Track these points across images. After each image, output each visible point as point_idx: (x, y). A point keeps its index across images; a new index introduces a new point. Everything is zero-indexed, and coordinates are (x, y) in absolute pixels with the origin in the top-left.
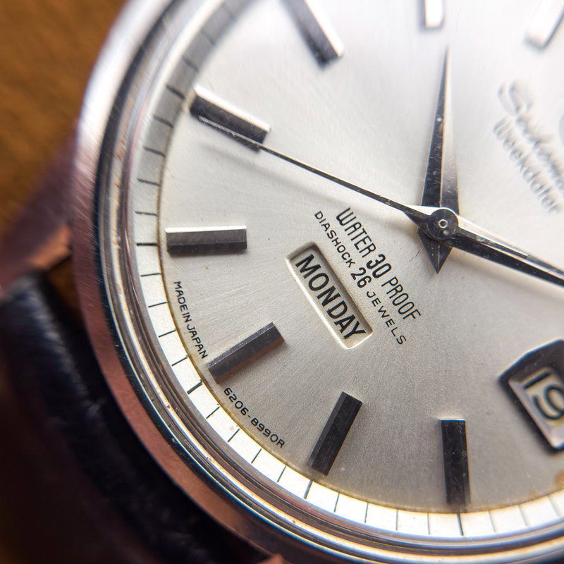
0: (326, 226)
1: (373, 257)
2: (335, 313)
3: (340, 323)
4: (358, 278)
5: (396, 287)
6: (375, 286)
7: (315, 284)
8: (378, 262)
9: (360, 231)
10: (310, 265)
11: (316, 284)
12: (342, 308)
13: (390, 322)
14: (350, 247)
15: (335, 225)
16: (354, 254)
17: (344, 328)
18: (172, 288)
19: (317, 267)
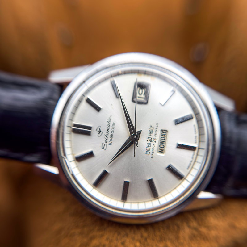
0: (152, 154)
1: (149, 142)
2: (164, 139)
3: (164, 136)
4: (155, 141)
5: (150, 133)
6: (153, 137)
8: (149, 140)
9: (147, 148)
10: (160, 150)
11: (162, 146)
12: (162, 138)
13: (156, 129)
14: (152, 147)
15: (151, 153)
16: (152, 145)
17: (165, 135)
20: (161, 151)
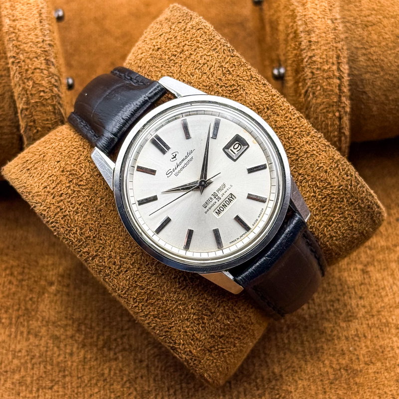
0: (208, 210)
7: (222, 210)
8: (214, 196)
14: (212, 203)
15: (207, 208)
16: (213, 201)
18: (232, 244)
19: (218, 210)
20: (219, 213)
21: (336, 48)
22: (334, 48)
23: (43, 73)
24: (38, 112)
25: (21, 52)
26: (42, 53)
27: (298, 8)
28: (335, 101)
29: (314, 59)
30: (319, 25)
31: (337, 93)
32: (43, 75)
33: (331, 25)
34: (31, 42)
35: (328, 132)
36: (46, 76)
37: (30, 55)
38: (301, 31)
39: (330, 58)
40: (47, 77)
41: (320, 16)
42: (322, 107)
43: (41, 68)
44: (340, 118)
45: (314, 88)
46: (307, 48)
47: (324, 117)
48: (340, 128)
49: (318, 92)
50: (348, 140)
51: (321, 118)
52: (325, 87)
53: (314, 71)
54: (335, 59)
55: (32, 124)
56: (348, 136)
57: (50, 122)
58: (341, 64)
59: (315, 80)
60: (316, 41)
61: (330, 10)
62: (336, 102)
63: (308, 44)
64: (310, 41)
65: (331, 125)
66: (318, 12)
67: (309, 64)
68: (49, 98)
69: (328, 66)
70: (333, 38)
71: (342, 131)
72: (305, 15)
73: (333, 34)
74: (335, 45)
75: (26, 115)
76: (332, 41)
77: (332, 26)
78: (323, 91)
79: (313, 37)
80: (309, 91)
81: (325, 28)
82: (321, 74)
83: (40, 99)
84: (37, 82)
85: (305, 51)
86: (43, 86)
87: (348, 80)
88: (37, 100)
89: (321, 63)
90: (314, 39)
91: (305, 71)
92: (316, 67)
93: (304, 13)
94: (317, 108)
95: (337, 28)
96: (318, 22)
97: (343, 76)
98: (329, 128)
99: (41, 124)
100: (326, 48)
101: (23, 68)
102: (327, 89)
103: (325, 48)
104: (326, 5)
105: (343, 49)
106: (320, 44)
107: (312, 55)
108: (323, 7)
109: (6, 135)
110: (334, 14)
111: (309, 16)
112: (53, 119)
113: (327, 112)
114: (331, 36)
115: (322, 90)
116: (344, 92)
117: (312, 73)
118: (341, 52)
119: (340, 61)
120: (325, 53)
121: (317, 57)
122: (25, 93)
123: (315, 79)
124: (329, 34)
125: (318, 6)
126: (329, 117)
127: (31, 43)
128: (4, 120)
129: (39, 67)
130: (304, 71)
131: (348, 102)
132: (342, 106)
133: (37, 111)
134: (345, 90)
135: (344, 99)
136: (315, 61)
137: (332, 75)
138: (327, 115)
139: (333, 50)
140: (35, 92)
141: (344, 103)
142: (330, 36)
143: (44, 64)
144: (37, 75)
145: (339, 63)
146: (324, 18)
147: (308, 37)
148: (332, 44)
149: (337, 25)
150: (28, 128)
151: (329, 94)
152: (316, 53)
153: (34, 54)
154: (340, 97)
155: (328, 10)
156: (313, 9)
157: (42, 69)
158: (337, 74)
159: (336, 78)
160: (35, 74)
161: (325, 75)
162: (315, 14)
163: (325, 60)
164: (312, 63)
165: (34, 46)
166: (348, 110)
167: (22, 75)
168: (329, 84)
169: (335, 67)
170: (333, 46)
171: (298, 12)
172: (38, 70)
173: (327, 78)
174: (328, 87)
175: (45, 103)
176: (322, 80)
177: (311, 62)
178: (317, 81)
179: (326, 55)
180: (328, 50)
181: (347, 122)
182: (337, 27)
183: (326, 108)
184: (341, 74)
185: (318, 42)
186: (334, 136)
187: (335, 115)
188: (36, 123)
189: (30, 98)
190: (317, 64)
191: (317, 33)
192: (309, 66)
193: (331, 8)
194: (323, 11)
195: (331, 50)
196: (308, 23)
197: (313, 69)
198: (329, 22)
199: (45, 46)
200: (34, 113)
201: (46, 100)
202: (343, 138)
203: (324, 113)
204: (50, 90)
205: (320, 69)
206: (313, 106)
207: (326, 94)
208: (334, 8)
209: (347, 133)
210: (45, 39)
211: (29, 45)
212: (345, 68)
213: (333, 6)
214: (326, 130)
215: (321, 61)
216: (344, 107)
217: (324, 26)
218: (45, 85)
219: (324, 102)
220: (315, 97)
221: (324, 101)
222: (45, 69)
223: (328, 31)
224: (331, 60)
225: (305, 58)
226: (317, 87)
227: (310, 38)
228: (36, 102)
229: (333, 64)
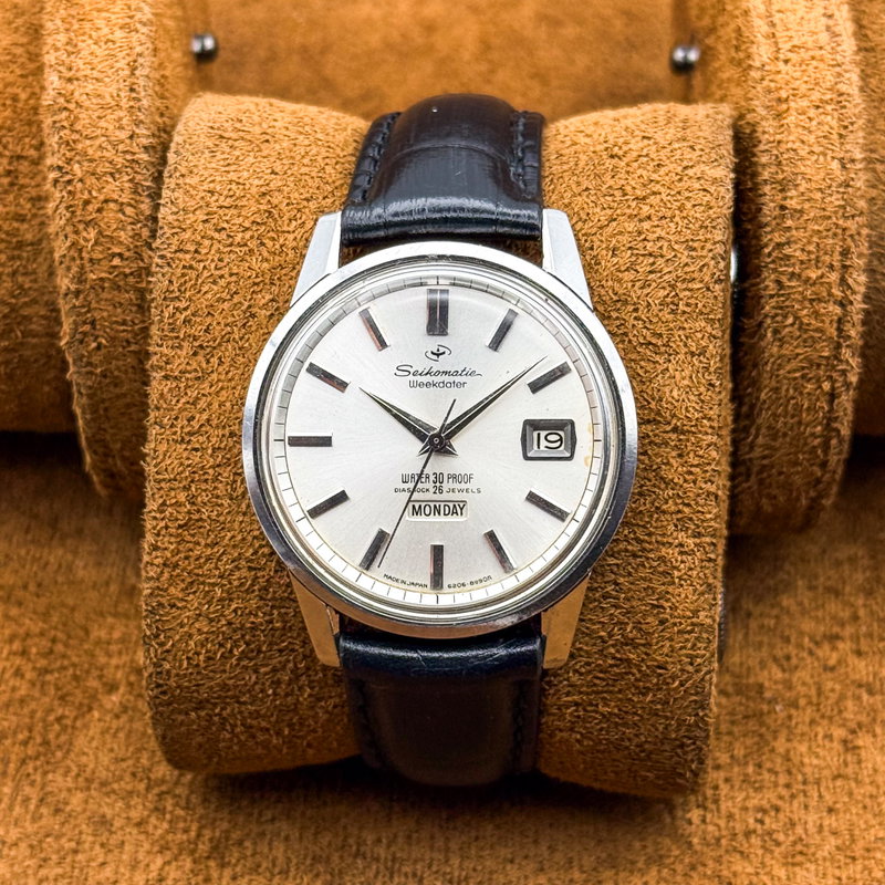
21: (844, 230)
22: (839, 231)
23: (124, 214)
24: (103, 303)
25: (77, 158)
26: (127, 164)
27: (764, 123)
28: (826, 354)
29: (787, 251)
30: (808, 171)
31: (831, 338)
32: (123, 218)
33: (838, 173)
34: (103, 136)
35: (800, 423)
36: (130, 220)
37: (97, 166)
38: (765, 181)
39: (826, 254)
40: (131, 223)
41: (817, 149)
42: (793, 364)
43: (120, 200)
44: (832, 396)
45: (779, 318)
46: (774, 223)
47: (796, 390)
48: (830, 419)
49: (787, 330)
50: (846, 446)
51: (787, 390)
52: (805, 321)
53: (784, 279)
54: (837, 257)
55: (87, 328)
56: (847, 438)
57: (130, 328)
58: (851, 270)
59: (783, 302)
60: (799, 207)
61: (841, 136)
62: (827, 358)
63: (777, 212)
64: (783, 208)
65: (809, 409)
66: (812, 139)
67: (773, 262)
68: (131, 274)
69: (820, 272)
70: (839, 206)
71: (835, 425)
72: (779, 142)
73: (840, 196)
74: (841, 222)
75: (74, 307)
76: (836, 212)
77: (840, 176)
78: (800, 329)
79: (791, 198)
80: (765, 325)
81: (824, 180)
82: (800, 289)
83: (110, 273)
84: (105, 233)
85: (768, 229)
86: (121, 243)
87: (864, 310)
88: (103, 275)
89: (802, 262)
90: (792, 204)
91: (763, 276)
92: (790, 270)
93: (778, 137)
94: (780, 367)
95: (851, 183)
96: (809, 163)
97: (852, 298)
98: (804, 415)
99: (108, 330)
100: (821, 228)
101: (78, 195)
102: (808, 325)
103: (816, 227)
104: (834, 123)
105: (859, 234)
106: (806, 217)
107: (783, 240)
108: (826, 128)
109: (34, 337)
110: (848, 147)
111: (790, 145)
112: (137, 321)
113: (803, 377)
114: (835, 200)
115: (796, 326)
116: (849, 337)
117: (778, 282)
118: (854, 240)
119: (848, 263)
120: (815, 239)
121: (794, 246)
122: (76, 255)
123: (782, 299)
124: (831, 195)
125: (814, 123)
126: (807, 390)
127: (104, 139)
128: (34, 301)
129: (116, 197)
130: (759, 276)
131: (855, 362)
132: (840, 367)
133: (101, 300)
134: (853, 333)
135: (846, 353)
136: (788, 257)
137: (825, 294)
138: (802, 385)
139: (835, 235)
140: (101, 256)
141: (847, 362)
142: (833, 199)
143: (127, 192)
144: (111, 214)
145: (845, 267)
146: (825, 155)
147: (780, 196)
148: (834, 219)
149: (853, 176)
150: (78, 336)
151: (812, 337)
152: (793, 236)
153: (107, 165)
154: (839, 346)
155: (835, 137)
156: (800, 130)
157: (122, 204)
158: (836, 292)
159: (835, 303)
160: (104, 213)
161: (809, 292)
162: (803, 142)
163: (813, 256)
164: (782, 259)
165: (109, 147)
166: (854, 379)
167: (73, 212)
168: (816, 314)
169: (834, 277)
170: (837, 225)
171: (764, 132)
172: (112, 205)
173: (814, 300)
174: (813, 322)
175: (121, 283)
176: (801, 302)
177: (777, 257)
178: (787, 303)
179: (818, 244)
180: (825, 233)
181: (849, 407)
182: (853, 179)
183: (803, 368)
184: (848, 293)
185: (801, 212)
186: (813, 435)
187: (820, 387)
188: (98, 327)
189: (87, 269)
190: (794, 265)
191: (802, 189)
192: (772, 266)
193: (843, 132)
194: (824, 137)
195: (830, 233)
196: (784, 162)
197: (782, 273)
198: (835, 165)
199: (136, 149)
200: (94, 305)
201: (126, 276)
202: (834, 442)
203: (795, 379)
204: (136, 253)
205: (799, 276)
206: (772, 360)
207: (805, 336)
208: (852, 132)
209: (845, 431)
210: (137, 131)
211: (97, 142)
212: (859, 280)
213: (850, 128)
214: (796, 419)
215: (804, 257)
216: (844, 373)
217: (822, 175)
218: (125, 242)
219: (798, 355)
220: (780, 340)
221: (798, 351)
222: (130, 205)
223: (830, 187)
224: (827, 258)
225: (766, 245)
226: (785, 317)
227: (785, 199)
228: (102, 279)
229: (831, 267)
